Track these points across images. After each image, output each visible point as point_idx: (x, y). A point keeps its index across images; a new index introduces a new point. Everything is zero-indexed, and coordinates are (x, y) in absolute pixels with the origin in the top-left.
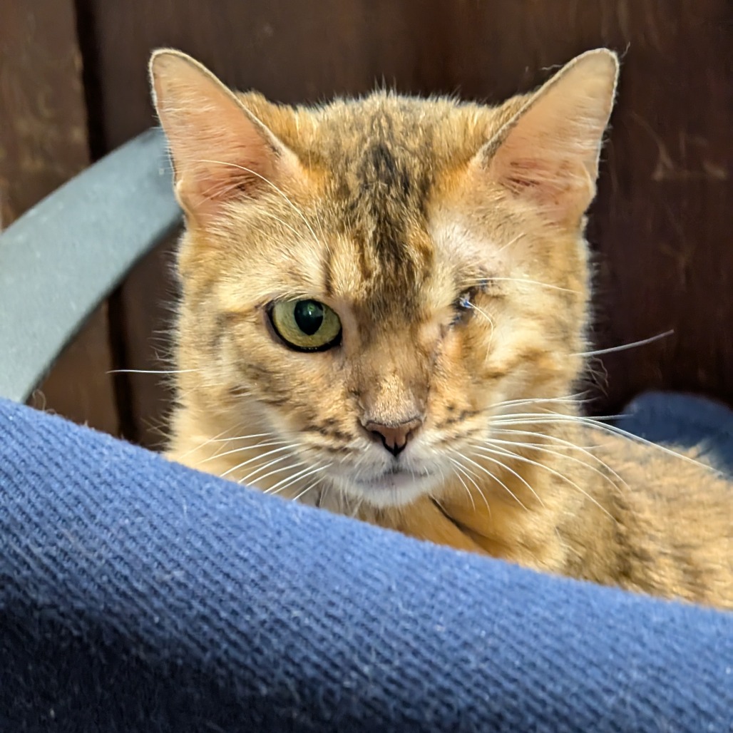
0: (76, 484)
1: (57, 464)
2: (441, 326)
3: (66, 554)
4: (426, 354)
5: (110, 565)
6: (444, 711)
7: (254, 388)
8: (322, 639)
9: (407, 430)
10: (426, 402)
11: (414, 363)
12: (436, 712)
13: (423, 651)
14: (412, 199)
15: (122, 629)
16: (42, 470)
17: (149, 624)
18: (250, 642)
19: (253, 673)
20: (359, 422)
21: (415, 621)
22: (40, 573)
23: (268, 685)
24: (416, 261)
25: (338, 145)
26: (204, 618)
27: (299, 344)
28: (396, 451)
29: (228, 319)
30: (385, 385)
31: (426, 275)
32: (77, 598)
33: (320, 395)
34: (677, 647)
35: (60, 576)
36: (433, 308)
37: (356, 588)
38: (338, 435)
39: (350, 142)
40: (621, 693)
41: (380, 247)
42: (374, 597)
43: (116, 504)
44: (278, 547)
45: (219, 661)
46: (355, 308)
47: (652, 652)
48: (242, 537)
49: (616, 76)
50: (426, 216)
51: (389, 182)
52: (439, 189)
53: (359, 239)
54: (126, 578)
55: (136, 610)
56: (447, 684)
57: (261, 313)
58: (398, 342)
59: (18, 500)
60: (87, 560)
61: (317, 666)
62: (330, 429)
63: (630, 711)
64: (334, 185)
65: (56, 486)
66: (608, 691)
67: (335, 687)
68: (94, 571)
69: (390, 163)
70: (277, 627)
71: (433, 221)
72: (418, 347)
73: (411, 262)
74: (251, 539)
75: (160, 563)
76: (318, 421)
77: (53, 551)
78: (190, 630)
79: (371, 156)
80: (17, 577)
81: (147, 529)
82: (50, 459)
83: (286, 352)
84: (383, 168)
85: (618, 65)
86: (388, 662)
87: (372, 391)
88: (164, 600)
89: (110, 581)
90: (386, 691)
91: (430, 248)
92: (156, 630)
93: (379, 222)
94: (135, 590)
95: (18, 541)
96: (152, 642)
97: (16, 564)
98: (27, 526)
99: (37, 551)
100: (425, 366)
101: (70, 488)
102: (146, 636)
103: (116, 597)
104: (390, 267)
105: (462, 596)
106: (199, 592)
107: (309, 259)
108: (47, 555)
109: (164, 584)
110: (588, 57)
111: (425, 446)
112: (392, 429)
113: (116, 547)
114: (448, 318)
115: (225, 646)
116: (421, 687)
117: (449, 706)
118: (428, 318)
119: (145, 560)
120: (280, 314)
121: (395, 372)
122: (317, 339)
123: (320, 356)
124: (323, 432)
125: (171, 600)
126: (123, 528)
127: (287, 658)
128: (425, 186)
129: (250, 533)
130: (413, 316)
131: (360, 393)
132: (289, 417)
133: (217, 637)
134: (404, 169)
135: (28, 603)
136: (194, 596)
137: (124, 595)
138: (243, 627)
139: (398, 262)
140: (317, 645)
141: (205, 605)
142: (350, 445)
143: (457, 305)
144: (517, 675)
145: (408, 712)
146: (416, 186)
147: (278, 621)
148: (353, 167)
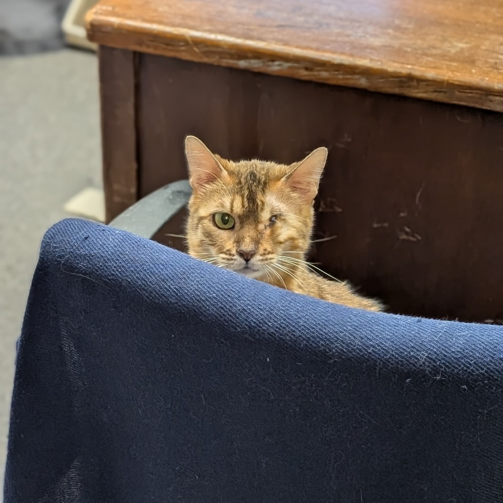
0: (184, 268)
1: (178, 263)
2: (265, 225)
3: (181, 288)
4: (260, 233)
5: (194, 292)
6: (292, 336)
7: (207, 240)
8: (257, 315)
9: (251, 254)
10: (258, 246)
11: (255, 234)
12: (290, 337)
13: (287, 319)
14: (260, 187)
15: (197, 310)
16: (173, 264)
17: (205, 309)
18: (235, 316)
19: (236, 325)
20: (237, 251)
21: (284, 311)
22: (173, 293)
23: (240, 328)
24: (259, 204)
25: (240, 171)
26: (221, 308)
27: (222, 227)
28: (247, 260)
29: (201, 219)
30: (246, 240)
31: (262, 209)
32: (184, 301)
33: (226, 242)
34: (361, 320)
35: (179, 294)
36: (263, 219)
37: (267, 301)
38: (230, 255)
39: (243, 170)
40: (345, 333)
41: (248, 199)
42: (272, 304)
43: (196, 274)
44: (244, 288)
45: (225, 320)
46: (239, 217)
47: (354, 321)
48: (233, 285)
49: (327, 156)
50: (264, 192)
51: (254, 181)
52: (269, 185)
53: (243, 197)
54: (199, 296)
55: (201, 305)
56: (294, 329)
57: (211, 217)
58: (251, 228)
59: (166, 272)
60: (187, 290)
61: (255, 323)
62: (228, 253)
63: (347, 338)
64: (237, 181)
65: (177, 269)
66: (341, 332)
67: (260, 329)
68: (189, 294)
69: (255, 176)
70: (243, 311)
71: (266, 194)
72: (257, 230)
73: (258, 204)
74: (236, 286)
75: (209, 292)
76: (225, 250)
77: (177, 287)
78: (217, 311)
79: (249, 174)
80: (166, 295)
81: (205, 282)
82: (176, 261)
83: (216, 229)
84: (252, 177)
85: (327, 152)
86: (276, 322)
87: (242, 241)
88: (210, 302)
89: (194, 296)
90: (276, 331)
91: (264, 201)
92: (207, 311)
93: (249, 191)
94: (201, 299)
95: (166, 284)
96: (206, 314)
97: (165, 290)
98: (169, 280)
99: (172, 287)
100: (259, 236)
101: (182, 269)
102: (204, 313)
103: (196, 301)
104: (251, 205)
105: (298, 304)
106: (220, 300)
107: (227, 201)
108: (175, 288)
109: (210, 298)
110: (319, 150)
111: (256, 260)
112: (246, 253)
113: (196, 286)
114: (267, 223)
115: (228, 316)
116: (286, 330)
117: (294, 335)
118: (262, 222)
119: (204, 290)
120: (217, 218)
121: (249, 236)
122: (227, 226)
123: (227, 231)
124: (226, 254)
125: (212, 302)
126: (198, 282)
127: (246, 320)
128: (265, 183)
129: (235, 284)
130: (257, 221)
131: (238, 242)
132: (216, 249)
133: (225, 314)
134: (259, 178)
135: (169, 302)
136: (219, 301)
137: (198, 300)
138: (233, 311)
139: (254, 204)
140: (255, 317)
141: (222, 304)
142: (234, 258)
143: (270, 220)
144: (314, 327)
145: (281, 337)
146: (262, 183)
147: (244, 309)
148: (243, 176)
